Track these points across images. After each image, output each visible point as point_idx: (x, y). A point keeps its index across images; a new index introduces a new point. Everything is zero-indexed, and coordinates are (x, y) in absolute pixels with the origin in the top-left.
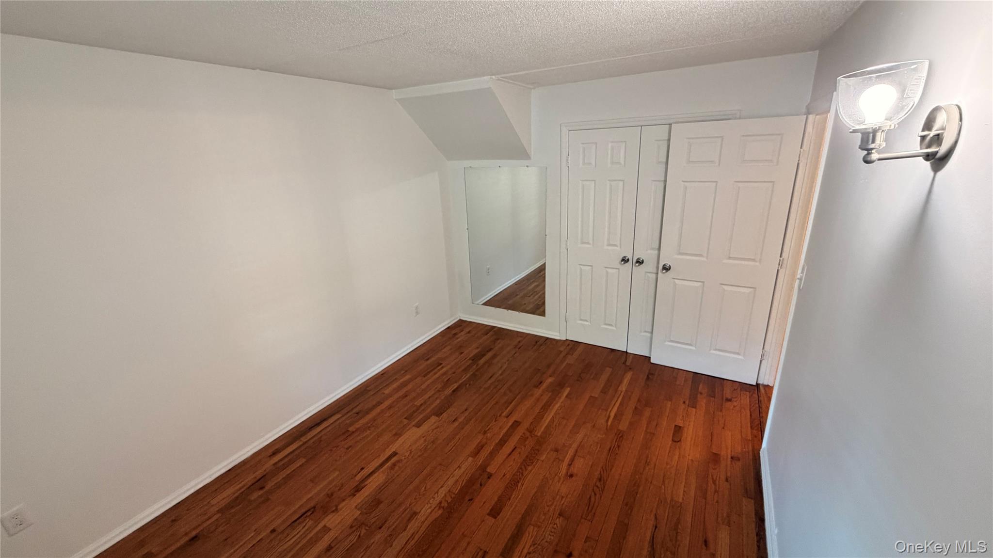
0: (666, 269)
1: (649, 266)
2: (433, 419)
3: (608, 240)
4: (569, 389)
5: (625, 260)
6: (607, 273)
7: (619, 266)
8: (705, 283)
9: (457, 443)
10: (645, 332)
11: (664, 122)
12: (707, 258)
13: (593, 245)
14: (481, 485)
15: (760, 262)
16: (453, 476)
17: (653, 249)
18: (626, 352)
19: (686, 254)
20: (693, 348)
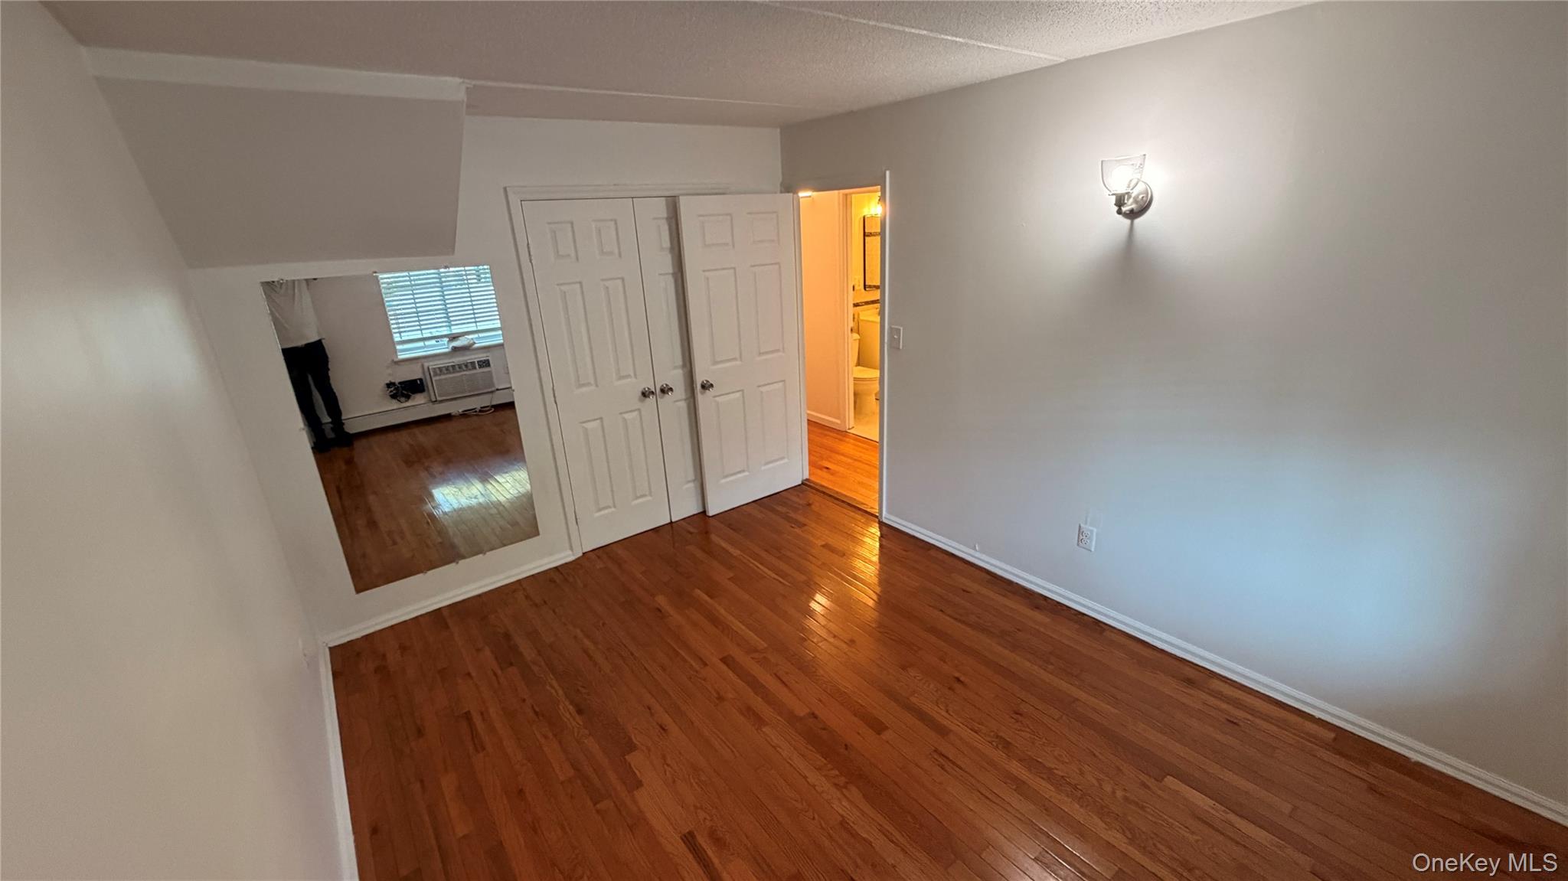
0: (706, 386)
1: (680, 392)
2: (635, 759)
3: (618, 370)
4: (698, 592)
5: (645, 394)
6: (625, 420)
7: (638, 405)
8: (745, 391)
9: (721, 739)
10: (689, 482)
11: (660, 194)
12: (741, 360)
13: (597, 386)
14: (824, 729)
15: (784, 352)
16: (790, 759)
17: (675, 368)
18: (671, 522)
19: (722, 362)
20: (746, 473)
